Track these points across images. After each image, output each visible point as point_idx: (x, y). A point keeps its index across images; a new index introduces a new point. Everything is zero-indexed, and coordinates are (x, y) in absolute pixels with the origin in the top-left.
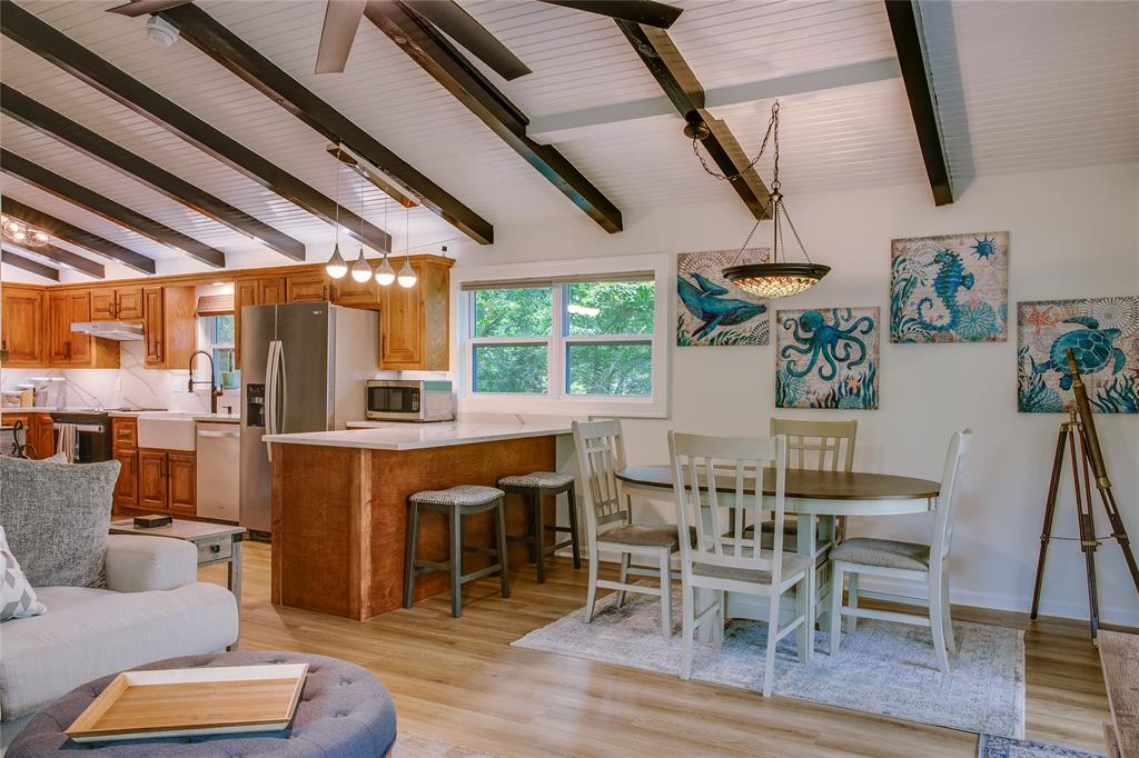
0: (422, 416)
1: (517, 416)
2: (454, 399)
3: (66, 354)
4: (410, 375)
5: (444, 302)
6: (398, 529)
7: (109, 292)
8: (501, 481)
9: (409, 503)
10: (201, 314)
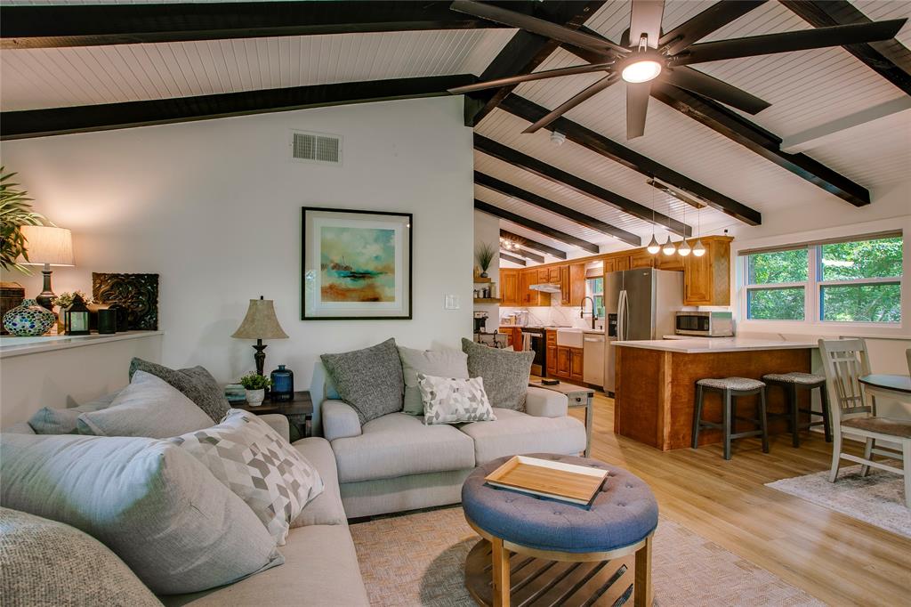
0: (710, 333)
1: (780, 335)
2: (733, 323)
3: (527, 300)
4: (703, 309)
5: (726, 263)
6: (689, 400)
7: (546, 269)
8: (765, 376)
9: (697, 386)
10: (588, 278)
